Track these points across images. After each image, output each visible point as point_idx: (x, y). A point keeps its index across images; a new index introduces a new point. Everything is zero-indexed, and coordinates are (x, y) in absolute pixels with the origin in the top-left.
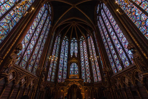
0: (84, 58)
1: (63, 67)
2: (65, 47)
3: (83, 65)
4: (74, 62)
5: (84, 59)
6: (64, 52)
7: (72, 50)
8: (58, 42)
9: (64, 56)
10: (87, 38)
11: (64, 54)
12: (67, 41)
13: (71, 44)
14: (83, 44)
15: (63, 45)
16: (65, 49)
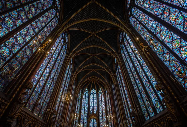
0: (102, 113)
1: (84, 122)
2: (85, 101)
3: (101, 120)
4: (93, 118)
5: (103, 115)
6: (85, 105)
7: (92, 103)
8: (80, 97)
9: (84, 110)
10: (105, 92)
11: (85, 108)
12: (87, 93)
13: (91, 97)
14: (101, 98)
15: (84, 99)
16: (85, 103)
